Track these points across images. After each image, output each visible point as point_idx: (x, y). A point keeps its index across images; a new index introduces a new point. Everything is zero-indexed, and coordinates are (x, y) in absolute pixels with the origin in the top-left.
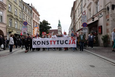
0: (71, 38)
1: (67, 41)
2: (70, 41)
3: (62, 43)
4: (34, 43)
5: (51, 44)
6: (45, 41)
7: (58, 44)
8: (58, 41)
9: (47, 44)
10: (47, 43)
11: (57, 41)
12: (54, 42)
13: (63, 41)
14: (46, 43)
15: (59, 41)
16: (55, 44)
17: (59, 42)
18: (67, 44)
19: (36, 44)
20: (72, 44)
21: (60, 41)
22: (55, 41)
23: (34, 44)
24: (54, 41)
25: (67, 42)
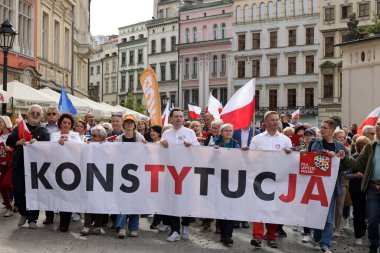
0: (303, 159)
1: (271, 176)
2: (292, 179)
3: (233, 187)
4: (39, 175)
5: (154, 188)
6: (110, 168)
7: (204, 191)
8: (205, 173)
9: (124, 188)
10: (129, 184)
11: (197, 170)
12: (178, 178)
13: (242, 175)
14: (118, 180)
15: (211, 171)
16: (178, 190)
17: (214, 181)
18: (270, 197)
19: (48, 186)
20: (305, 200)
21: (218, 173)
22: (186, 170)
23: (35, 186)
24: (172, 169)
25: (267, 187)
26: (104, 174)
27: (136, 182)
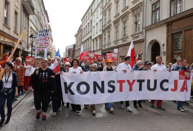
2: (176, 82)
3: (152, 86)
5: (121, 90)
6: (103, 83)
7: (140, 89)
8: (141, 82)
9: (109, 91)
10: (111, 89)
11: (138, 81)
12: (131, 85)
13: (156, 81)
14: (107, 88)
15: (144, 81)
17: (145, 85)
19: (72, 93)
22: (134, 81)
24: (128, 81)
26: (100, 86)
27: (113, 87)
